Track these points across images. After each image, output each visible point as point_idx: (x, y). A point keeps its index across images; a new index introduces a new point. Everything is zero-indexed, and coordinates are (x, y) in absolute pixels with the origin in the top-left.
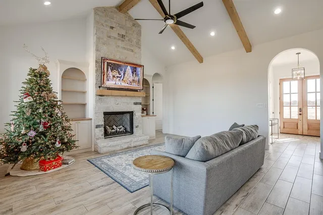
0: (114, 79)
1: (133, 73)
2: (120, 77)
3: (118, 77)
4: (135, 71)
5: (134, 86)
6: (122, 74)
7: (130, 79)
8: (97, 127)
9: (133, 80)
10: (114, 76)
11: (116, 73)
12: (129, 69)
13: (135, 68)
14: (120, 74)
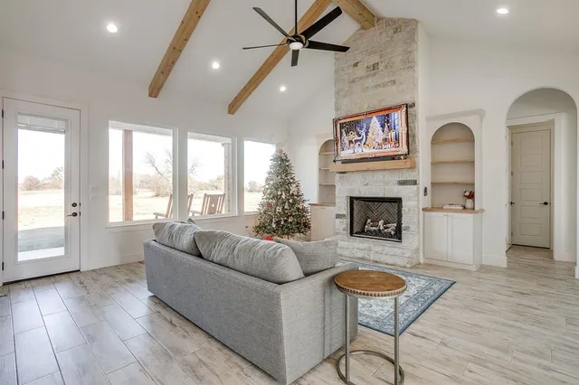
0: (352, 145)
1: (383, 126)
2: (360, 141)
3: (356, 141)
4: (388, 121)
5: (389, 149)
6: (364, 134)
7: (377, 140)
8: (338, 216)
9: (386, 140)
10: (351, 142)
11: (353, 137)
12: (375, 123)
13: (388, 115)
14: (360, 136)
